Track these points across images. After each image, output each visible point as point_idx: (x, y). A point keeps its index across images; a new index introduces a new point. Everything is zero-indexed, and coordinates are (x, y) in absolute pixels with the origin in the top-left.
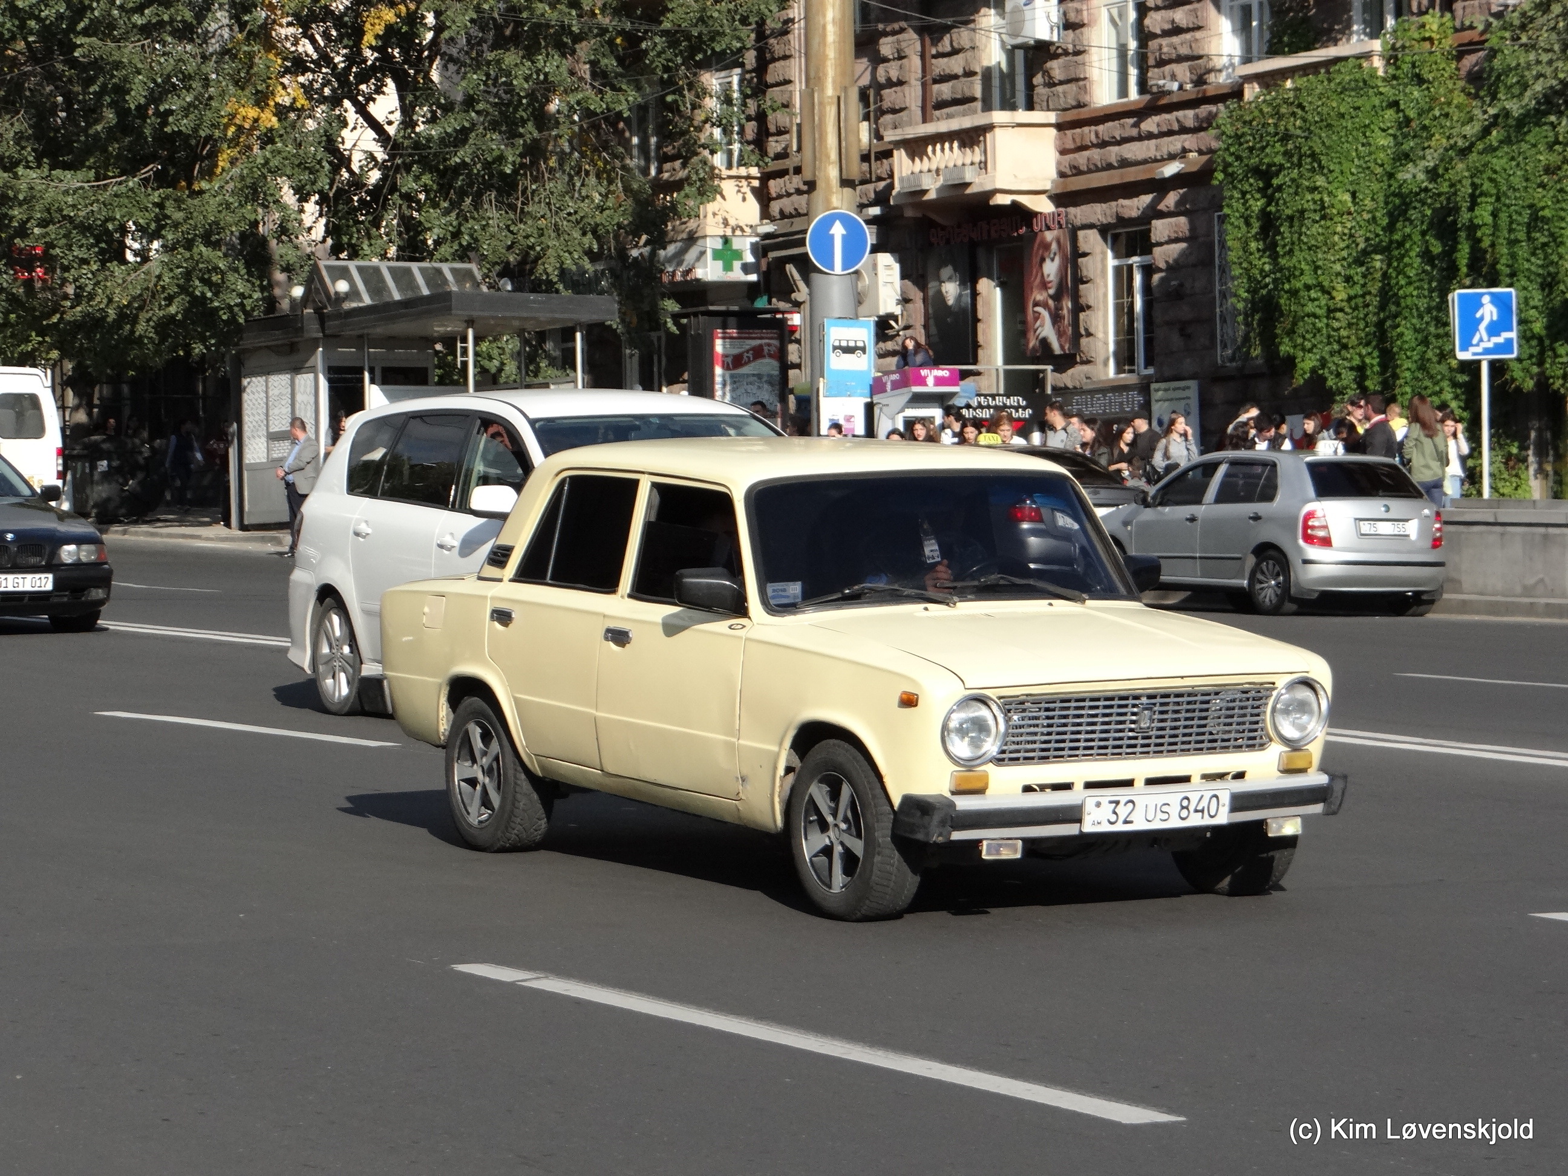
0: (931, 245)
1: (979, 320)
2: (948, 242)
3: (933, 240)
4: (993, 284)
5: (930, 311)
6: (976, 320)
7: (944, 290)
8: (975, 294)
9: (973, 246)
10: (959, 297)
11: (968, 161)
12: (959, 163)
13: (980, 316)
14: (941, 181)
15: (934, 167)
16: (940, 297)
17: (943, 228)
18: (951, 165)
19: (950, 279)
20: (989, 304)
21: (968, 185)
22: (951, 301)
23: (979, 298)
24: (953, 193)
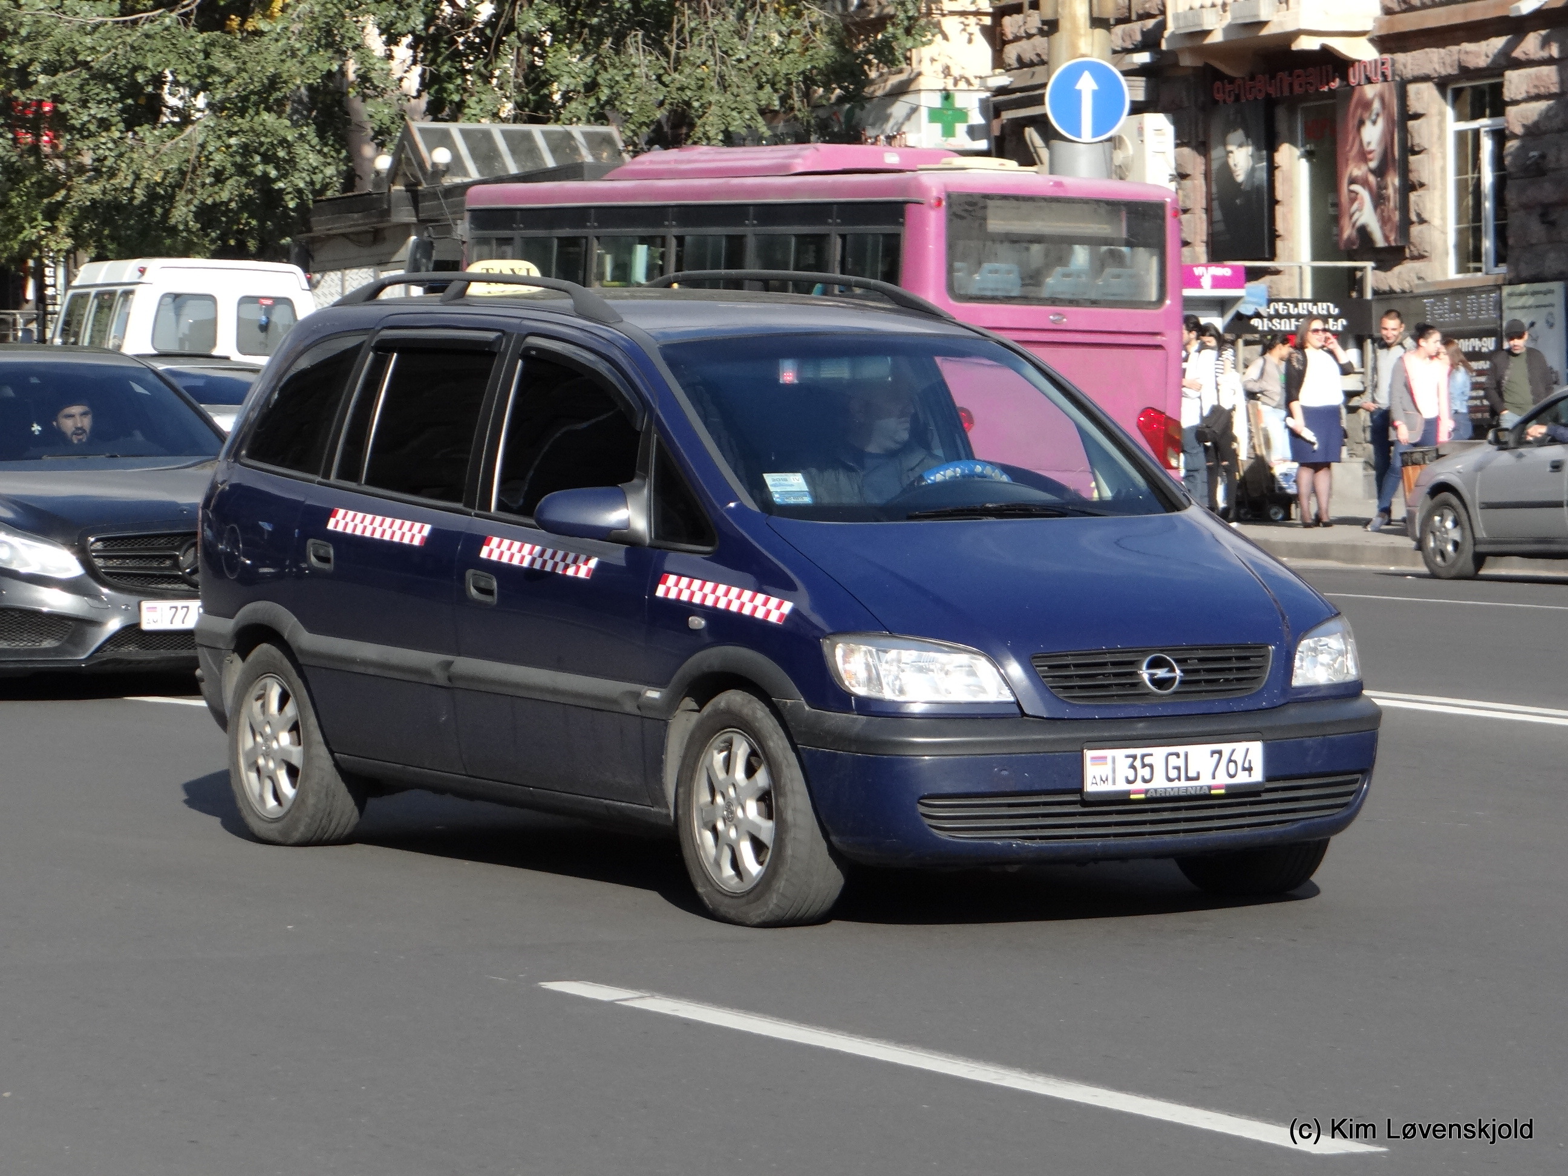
0: (1216, 102)
1: (1277, 202)
3: (1217, 95)
4: (1297, 152)
5: (1214, 189)
6: (1274, 202)
7: (1231, 162)
9: (1270, 105)
10: (1252, 172)
13: (1279, 194)
14: (1228, 19)
15: (1219, 2)
17: (1232, 81)
19: (1240, 146)
20: (1289, 180)
21: (1263, 24)
22: (1240, 177)
23: (1278, 173)
24: (1245, 35)
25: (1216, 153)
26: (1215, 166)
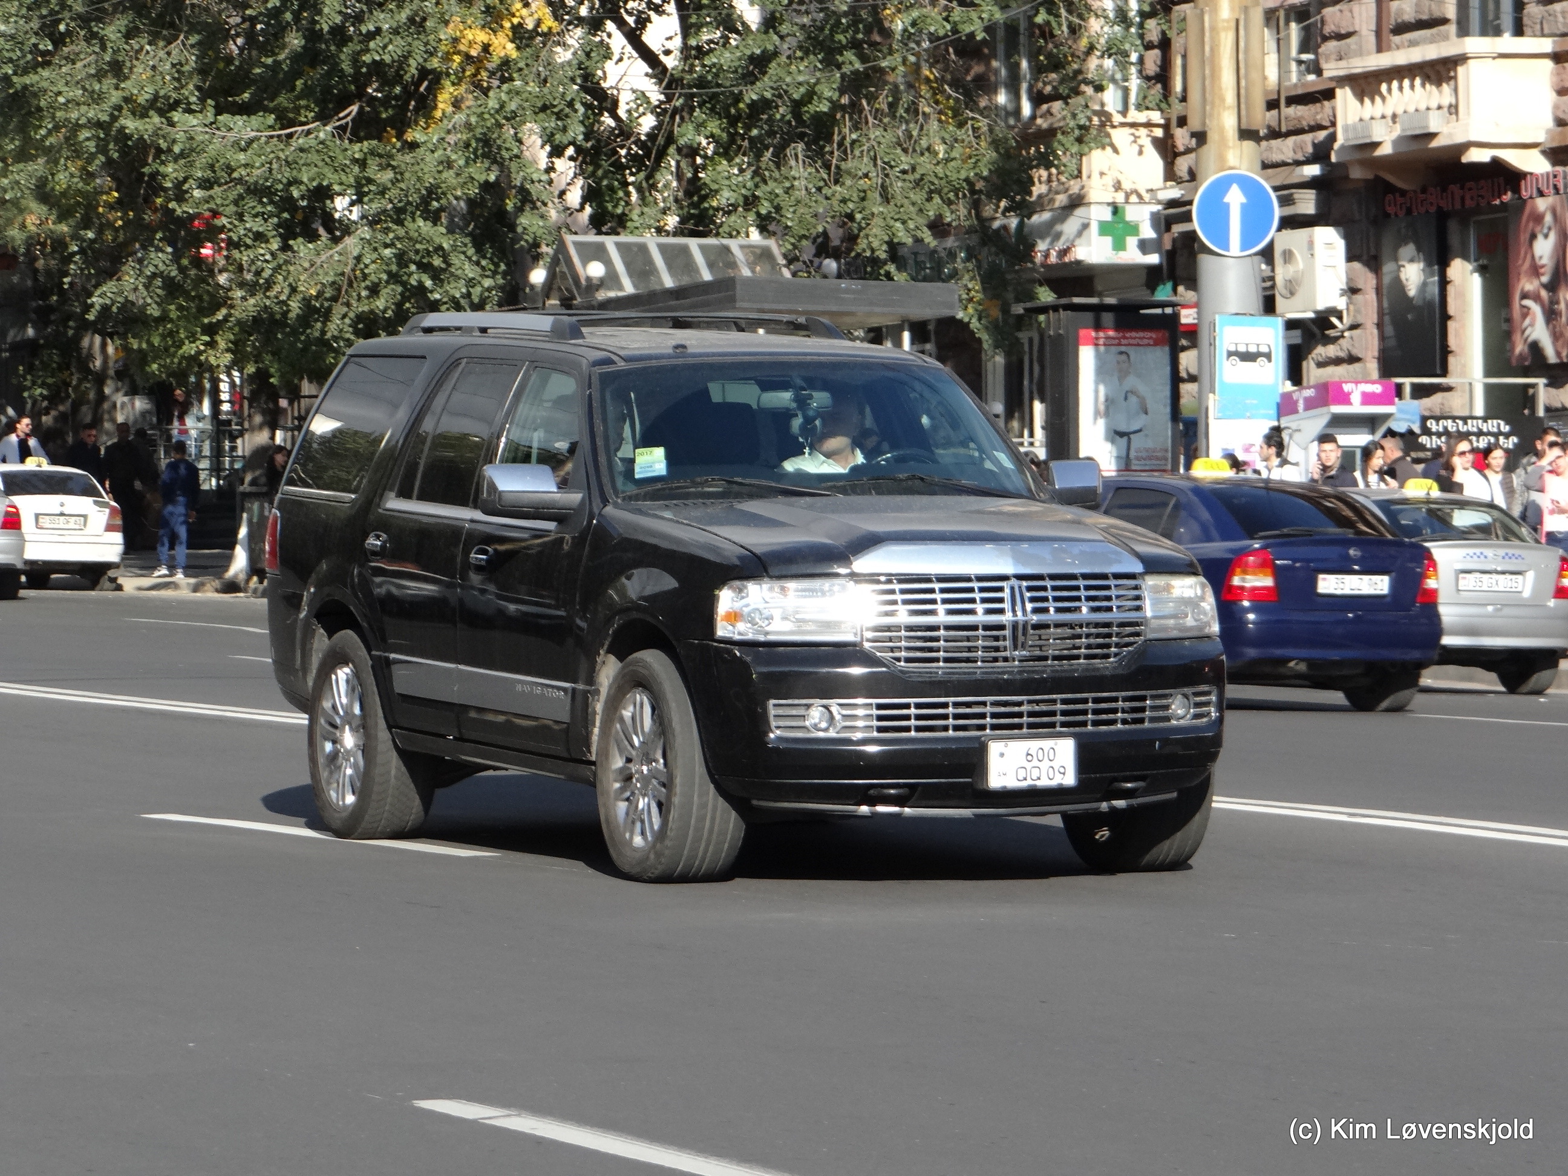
0: (1387, 216)
1: (1449, 317)
2: (1409, 212)
3: (1390, 210)
4: (1469, 267)
5: (1386, 304)
6: (1446, 317)
7: (1403, 276)
8: (1444, 283)
9: (1442, 218)
10: (1424, 285)
11: (1434, 105)
12: (1423, 107)
13: (1451, 310)
14: (1397, 131)
15: (1389, 113)
16: (1398, 286)
17: (1403, 193)
18: (1411, 109)
19: (1412, 260)
20: (1462, 295)
21: (1432, 136)
22: (1412, 292)
23: (1451, 290)
24: (1415, 146)
25: (1388, 268)
26: (1387, 280)
